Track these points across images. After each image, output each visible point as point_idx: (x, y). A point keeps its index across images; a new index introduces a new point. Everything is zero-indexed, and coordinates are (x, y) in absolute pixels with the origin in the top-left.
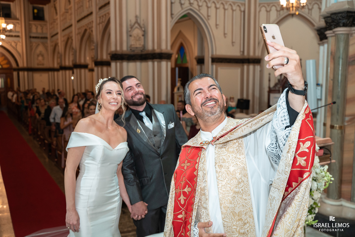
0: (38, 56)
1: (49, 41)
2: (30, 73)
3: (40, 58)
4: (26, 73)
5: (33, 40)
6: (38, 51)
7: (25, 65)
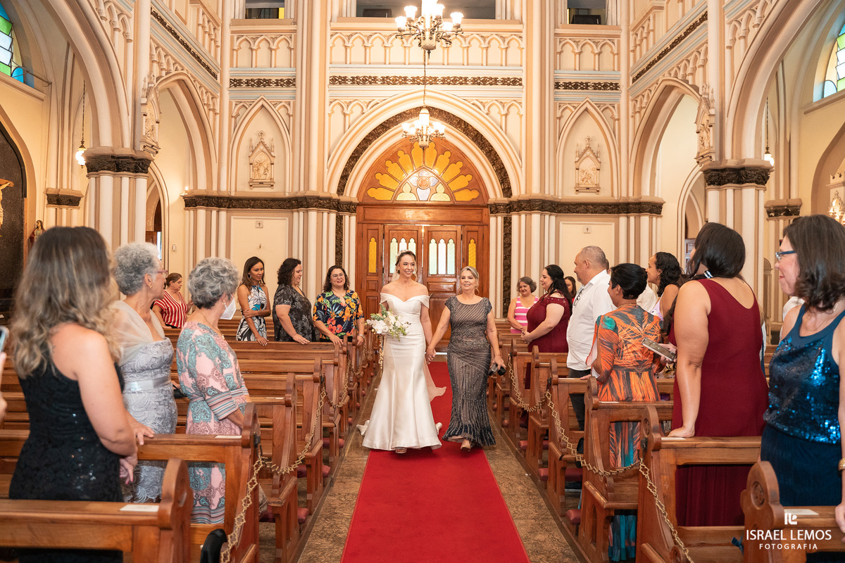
0: (581, 156)
1: (622, 97)
2: (551, 219)
3: (588, 164)
4: (536, 217)
5: (565, 95)
6: (579, 140)
7: (535, 191)
